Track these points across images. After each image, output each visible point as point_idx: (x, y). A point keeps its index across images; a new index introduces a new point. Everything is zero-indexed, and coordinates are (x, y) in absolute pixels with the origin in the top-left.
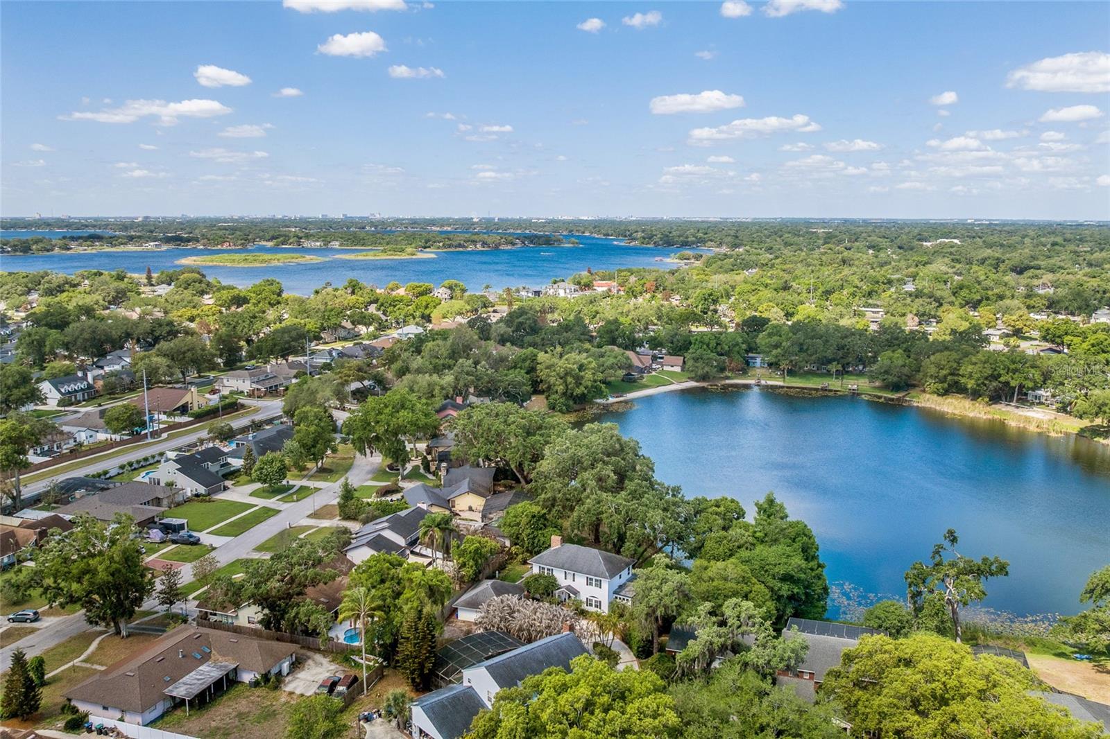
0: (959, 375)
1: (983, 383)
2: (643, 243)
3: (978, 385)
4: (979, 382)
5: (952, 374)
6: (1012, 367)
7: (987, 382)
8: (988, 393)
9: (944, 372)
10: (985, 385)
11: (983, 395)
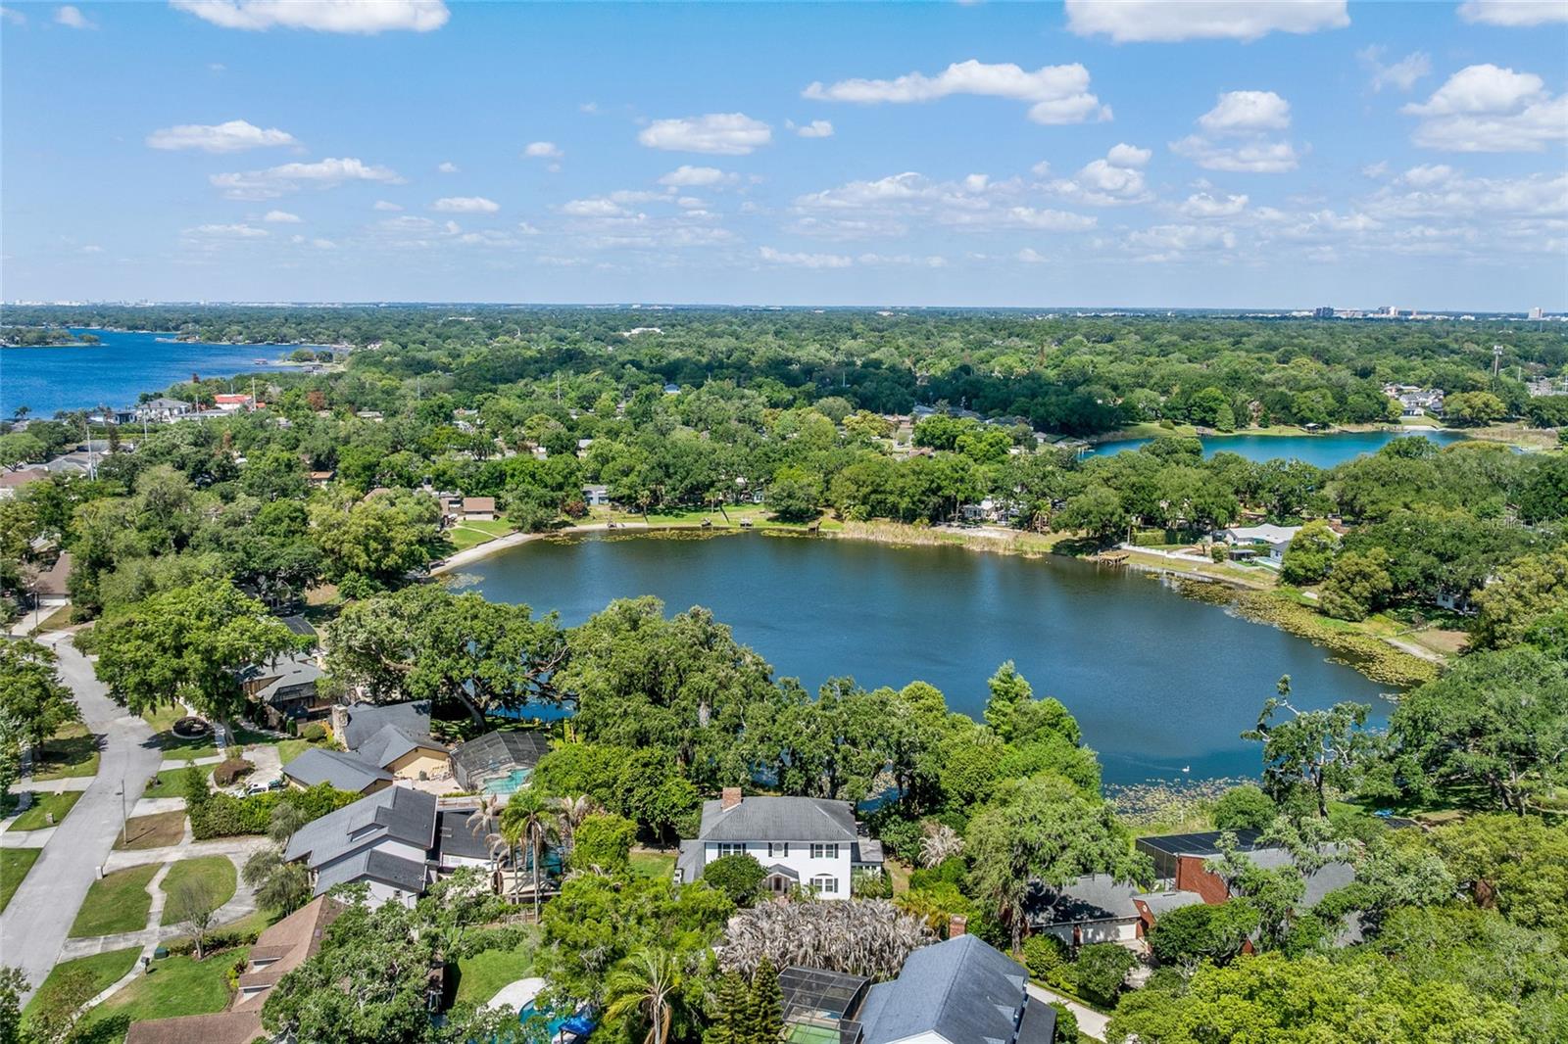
0: (884, 492)
1: (919, 500)
2: (209, 339)
3: (914, 503)
4: (916, 499)
5: (875, 491)
6: (956, 476)
7: (925, 498)
8: (926, 512)
9: (865, 490)
10: (923, 502)
11: (921, 515)
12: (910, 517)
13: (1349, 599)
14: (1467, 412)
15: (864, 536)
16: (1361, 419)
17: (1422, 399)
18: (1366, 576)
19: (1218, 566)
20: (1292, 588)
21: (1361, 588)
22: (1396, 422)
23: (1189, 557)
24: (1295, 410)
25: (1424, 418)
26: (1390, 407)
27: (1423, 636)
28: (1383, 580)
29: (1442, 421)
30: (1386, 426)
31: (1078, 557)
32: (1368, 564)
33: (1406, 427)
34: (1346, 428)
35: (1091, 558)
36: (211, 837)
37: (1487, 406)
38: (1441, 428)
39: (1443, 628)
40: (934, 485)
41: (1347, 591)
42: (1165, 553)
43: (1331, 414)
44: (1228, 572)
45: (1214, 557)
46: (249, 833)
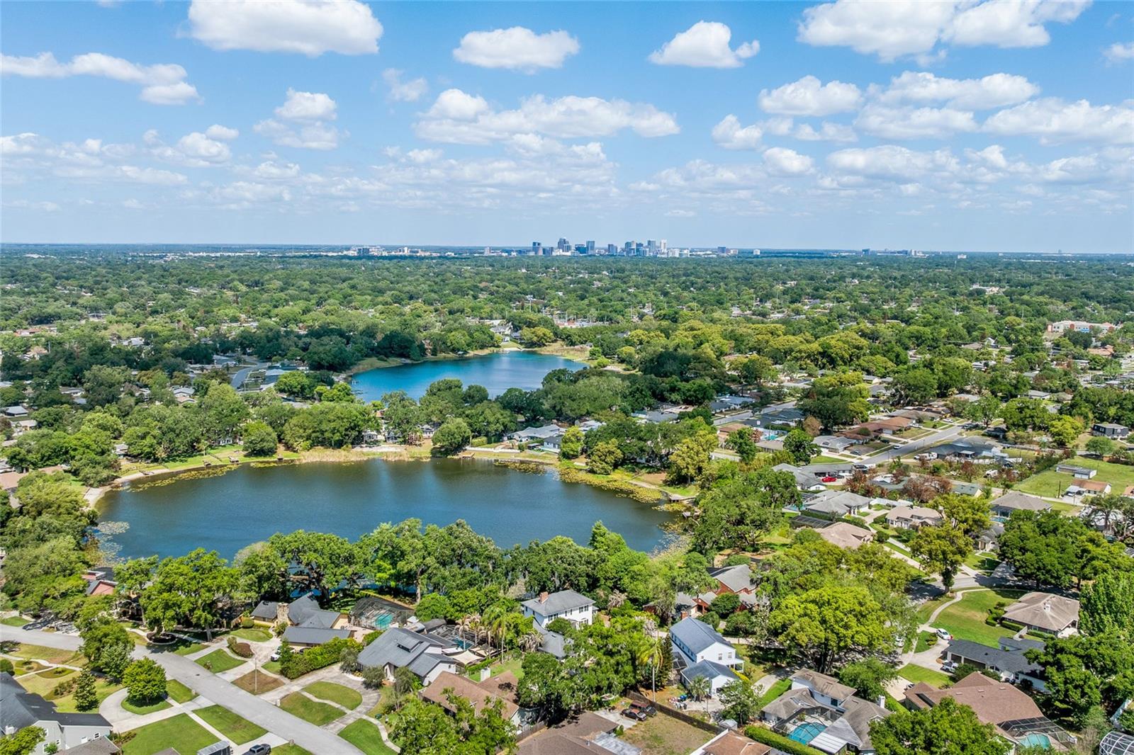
0: (320, 431)
1: (345, 434)
3: (342, 436)
4: (343, 433)
5: (314, 432)
8: (349, 441)
9: (309, 431)
10: (347, 435)
11: (346, 443)
12: (339, 444)
13: (604, 464)
14: (535, 339)
15: (318, 460)
16: (482, 347)
17: (502, 330)
18: (611, 453)
19: (523, 454)
20: (567, 461)
21: (610, 459)
22: (498, 346)
23: (503, 450)
24: (449, 344)
25: (511, 343)
26: (495, 339)
27: (642, 478)
28: (619, 454)
29: (521, 344)
30: (495, 350)
31: (449, 457)
32: (611, 447)
33: (505, 349)
34: (476, 352)
35: (455, 457)
36: (299, 676)
37: (545, 335)
38: (522, 349)
39: (649, 473)
40: (352, 424)
41: (604, 461)
42: (493, 450)
43: (468, 345)
44: (531, 456)
45: (520, 449)
46: (314, 669)
